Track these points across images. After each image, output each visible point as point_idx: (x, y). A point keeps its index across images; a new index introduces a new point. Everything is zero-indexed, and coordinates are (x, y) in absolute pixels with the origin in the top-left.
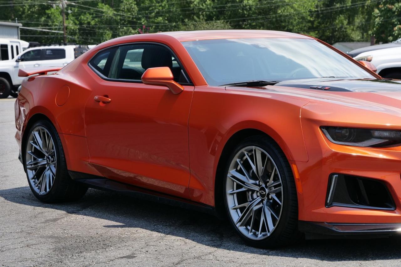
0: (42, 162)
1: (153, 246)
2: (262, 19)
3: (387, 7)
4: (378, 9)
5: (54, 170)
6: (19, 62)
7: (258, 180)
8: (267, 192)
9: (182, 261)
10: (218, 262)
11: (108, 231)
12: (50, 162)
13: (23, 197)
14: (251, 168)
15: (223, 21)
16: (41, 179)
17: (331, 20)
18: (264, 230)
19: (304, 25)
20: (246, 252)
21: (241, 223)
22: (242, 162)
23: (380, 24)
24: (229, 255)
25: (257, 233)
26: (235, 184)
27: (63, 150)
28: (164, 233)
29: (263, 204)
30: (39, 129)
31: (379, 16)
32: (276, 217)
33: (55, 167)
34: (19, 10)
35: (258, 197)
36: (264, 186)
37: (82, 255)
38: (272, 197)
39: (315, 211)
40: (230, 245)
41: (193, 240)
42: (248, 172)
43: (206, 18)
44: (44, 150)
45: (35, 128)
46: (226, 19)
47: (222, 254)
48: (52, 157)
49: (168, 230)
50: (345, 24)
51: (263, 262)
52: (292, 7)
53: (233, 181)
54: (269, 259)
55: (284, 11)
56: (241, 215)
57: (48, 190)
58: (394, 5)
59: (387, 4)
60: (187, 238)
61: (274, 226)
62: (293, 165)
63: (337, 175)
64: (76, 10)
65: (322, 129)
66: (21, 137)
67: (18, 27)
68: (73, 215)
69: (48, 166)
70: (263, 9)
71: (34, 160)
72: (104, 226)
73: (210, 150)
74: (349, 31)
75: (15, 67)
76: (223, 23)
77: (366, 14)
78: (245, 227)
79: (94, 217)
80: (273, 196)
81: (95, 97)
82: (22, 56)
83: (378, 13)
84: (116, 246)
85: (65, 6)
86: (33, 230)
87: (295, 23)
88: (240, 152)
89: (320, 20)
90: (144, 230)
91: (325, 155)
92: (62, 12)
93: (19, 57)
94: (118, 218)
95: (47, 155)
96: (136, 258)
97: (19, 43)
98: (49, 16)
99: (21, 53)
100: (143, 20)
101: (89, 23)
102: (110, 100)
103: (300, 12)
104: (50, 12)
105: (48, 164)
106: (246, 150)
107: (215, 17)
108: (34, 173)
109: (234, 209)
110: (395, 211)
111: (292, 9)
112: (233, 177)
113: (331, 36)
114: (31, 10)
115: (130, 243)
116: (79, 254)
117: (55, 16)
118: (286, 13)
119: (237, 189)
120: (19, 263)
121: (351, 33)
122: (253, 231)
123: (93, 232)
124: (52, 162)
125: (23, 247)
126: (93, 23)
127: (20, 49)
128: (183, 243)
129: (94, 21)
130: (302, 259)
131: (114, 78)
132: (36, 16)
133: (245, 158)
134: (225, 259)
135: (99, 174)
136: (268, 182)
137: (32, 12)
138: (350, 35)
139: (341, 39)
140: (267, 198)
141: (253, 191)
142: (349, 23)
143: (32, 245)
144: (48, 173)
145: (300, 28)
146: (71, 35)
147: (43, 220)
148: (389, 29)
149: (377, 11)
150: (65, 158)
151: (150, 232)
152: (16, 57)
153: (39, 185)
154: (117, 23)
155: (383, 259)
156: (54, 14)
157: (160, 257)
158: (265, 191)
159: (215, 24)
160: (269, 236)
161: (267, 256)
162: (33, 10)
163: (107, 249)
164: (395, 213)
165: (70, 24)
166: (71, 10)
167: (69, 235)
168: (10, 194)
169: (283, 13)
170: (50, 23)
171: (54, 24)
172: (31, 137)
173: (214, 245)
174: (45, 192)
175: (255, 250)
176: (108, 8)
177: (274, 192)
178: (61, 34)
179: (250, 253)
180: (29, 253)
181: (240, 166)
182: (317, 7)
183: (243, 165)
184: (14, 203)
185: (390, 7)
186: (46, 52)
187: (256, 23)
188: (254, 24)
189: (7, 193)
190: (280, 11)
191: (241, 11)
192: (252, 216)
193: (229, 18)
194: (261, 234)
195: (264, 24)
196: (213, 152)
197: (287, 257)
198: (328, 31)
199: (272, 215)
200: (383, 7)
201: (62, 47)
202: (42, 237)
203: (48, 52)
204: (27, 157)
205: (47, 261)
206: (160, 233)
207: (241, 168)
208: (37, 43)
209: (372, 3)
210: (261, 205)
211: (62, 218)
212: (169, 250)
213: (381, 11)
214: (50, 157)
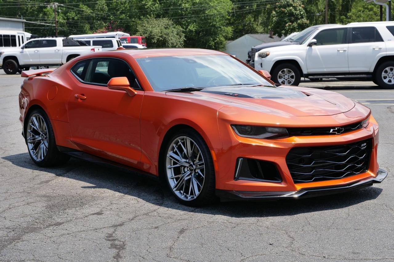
0: (38, 138)
1: (116, 204)
2: (195, 17)
3: (281, 10)
4: (275, 11)
5: (47, 144)
6: (24, 49)
7: (188, 159)
8: (194, 168)
9: (135, 217)
10: (160, 218)
11: (85, 191)
12: (44, 138)
13: (25, 162)
14: (183, 151)
15: (167, 18)
16: (37, 150)
17: (243, 18)
18: (192, 194)
19: (224, 22)
20: (180, 210)
21: (176, 188)
22: (177, 147)
23: (276, 22)
24: (167, 212)
25: (187, 195)
26: (172, 161)
27: (53, 131)
28: (123, 193)
29: (191, 176)
30: (36, 115)
31: (275, 16)
32: (200, 185)
33: (47, 142)
34: (24, 8)
35: (188, 170)
36: (192, 163)
37: (65, 211)
38: (197, 172)
39: (227, 183)
40: (168, 204)
41: (143, 199)
42: (181, 153)
43: (155, 16)
44: (39, 130)
45: (34, 114)
46: (170, 17)
47: (163, 210)
48: (45, 135)
49: (126, 191)
50: (252, 21)
51: (191, 218)
52: (216, 9)
53: (171, 160)
54: (195, 216)
55: (210, 12)
56: (176, 183)
57: (43, 158)
58: (286, 9)
59: (281, 8)
60: (139, 198)
61: (199, 191)
62: (212, 151)
63: (242, 159)
64: (64, 9)
65: (232, 126)
66: (23, 119)
67: (23, 22)
68: (60, 177)
69: (42, 141)
70: (195, 11)
71: (33, 137)
72: (82, 187)
73: (157, 132)
74: (255, 26)
75: (21, 52)
76: (167, 20)
77: (266, 14)
78: (179, 191)
79: (75, 179)
80: (199, 171)
81: (75, 95)
82: (26, 45)
83: (275, 14)
84: (89, 204)
85: (57, 7)
86: (32, 190)
87: (217, 20)
88: (176, 140)
89: (234, 18)
90: (110, 191)
91: (233, 145)
92: (54, 11)
93: (23, 45)
94: (92, 180)
95: (42, 133)
96: (104, 214)
97: (24, 34)
98: (45, 13)
99: (26, 42)
100: (112, 16)
101: (73, 18)
102: (85, 97)
103: (221, 13)
104: (46, 10)
105: (42, 139)
106: (180, 139)
107: (162, 16)
108: (33, 146)
109: (171, 178)
110: (282, 183)
111: (216, 11)
112: (171, 156)
113: (243, 29)
114: (32, 9)
115: (99, 201)
116: (64, 211)
117: (49, 13)
118: (211, 13)
119: (173, 165)
120: (22, 219)
121: (256, 27)
122: (185, 194)
123: (73, 192)
124: (46, 138)
125: (24, 205)
126: (76, 18)
127: (25, 39)
128: (136, 202)
129: (77, 17)
130: (218, 216)
131: (89, 82)
132: (36, 13)
133: (179, 144)
134: (165, 216)
135: (78, 148)
136: (195, 161)
137: (34, 10)
138: (256, 28)
139: (249, 31)
140: (194, 172)
141: (185, 167)
142: (255, 21)
143: (31, 203)
144: (42, 146)
145: (221, 24)
146: (61, 27)
147: (39, 182)
148: (282, 25)
149: (274, 12)
150: (54, 136)
151: (113, 192)
152: (22, 45)
153: (36, 154)
154: (94, 19)
155: (273, 216)
156: (49, 11)
157: (120, 214)
158: (193, 167)
159: (162, 20)
160: (195, 199)
161: (194, 213)
162: (34, 8)
163: (83, 207)
164: (281, 184)
165: (60, 19)
166: (61, 9)
167: (57, 194)
168: (16, 159)
169: (209, 14)
170: (46, 18)
171: (49, 19)
172: (30, 121)
173: (158, 204)
174: (40, 159)
175: (186, 208)
176: (86, 8)
177: (199, 168)
178: (54, 26)
179: (183, 210)
180: (28, 210)
181: (176, 149)
182: (233, 9)
183: (177, 148)
184: (18, 167)
185: (283, 10)
186: (43, 42)
187: (191, 20)
188: (189, 20)
189: (14, 158)
190: (207, 12)
191: (180, 12)
192: (184, 184)
193: (172, 17)
194: (190, 196)
195: (196, 21)
196: (159, 134)
197: (208, 214)
198: (240, 25)
199: (197, 184)
200: (278, 10)
201: (54, 38)
202: (38, 196)
203: (44, 42)
204: (28, 134)
205: (41, 217)
206: (120, 193)
207: (176, 150)
208: (36, 35)
209: (270, 7)
210: (190, 176)
211: (52, 180)
212: (127, 208)
213: (277, 12)
214: (44, 135)
